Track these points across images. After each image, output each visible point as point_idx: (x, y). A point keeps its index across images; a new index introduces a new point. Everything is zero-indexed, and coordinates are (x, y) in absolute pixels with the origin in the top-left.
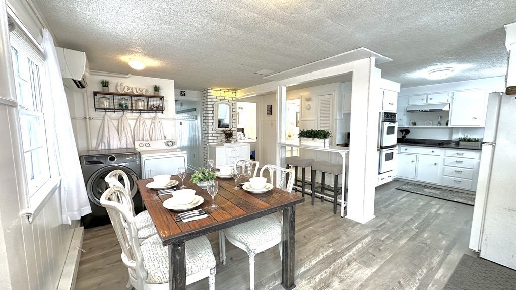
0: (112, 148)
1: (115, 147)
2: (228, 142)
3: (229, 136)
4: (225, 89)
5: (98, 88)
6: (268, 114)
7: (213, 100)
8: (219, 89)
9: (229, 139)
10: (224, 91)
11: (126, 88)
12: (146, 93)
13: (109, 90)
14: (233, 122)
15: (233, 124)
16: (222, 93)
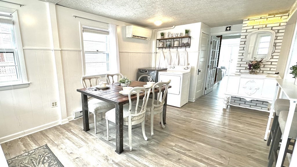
2: (253, 72)
3: (254, 67)
4: (265, 15)
7: (248, 31)
8: (259, 17)
9: (254, 70)
10: (267, 18)
11: (170, 35)
12: (180, 36)
13: (163, 37)
14: (274, 52)
15: (273, 55)
16: (263, 22)
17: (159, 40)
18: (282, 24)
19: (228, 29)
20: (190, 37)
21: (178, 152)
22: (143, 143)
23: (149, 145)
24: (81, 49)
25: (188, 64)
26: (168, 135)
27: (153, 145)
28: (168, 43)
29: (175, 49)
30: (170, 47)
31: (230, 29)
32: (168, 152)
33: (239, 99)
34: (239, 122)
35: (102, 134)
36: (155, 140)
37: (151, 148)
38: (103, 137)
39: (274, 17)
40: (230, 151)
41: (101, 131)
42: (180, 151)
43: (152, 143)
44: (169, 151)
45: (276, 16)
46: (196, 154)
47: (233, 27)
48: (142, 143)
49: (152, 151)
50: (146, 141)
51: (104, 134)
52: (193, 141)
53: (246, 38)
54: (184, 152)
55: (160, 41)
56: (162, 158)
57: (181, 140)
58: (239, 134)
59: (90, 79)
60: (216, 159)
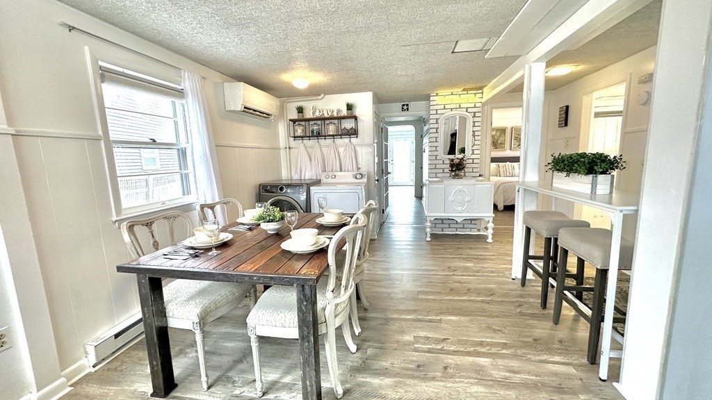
0: (303, 178)
1: (306, 178)
2: (456, 176)
3: (457, 168)
4: (458, 90)
5: (295, 116)
6: (560, 126)
7: (439, 112)
8: (449, 91)
9: (457, 172)
10: (460, 95)
11: (318, 111)
12: (337, 114)
13: (303, 116)
14: (474, 145)
15: (473, 148)
16: (455, 99)
17: (294, 121)
18: (478, 105)
19: (405, 107)
20: (356, 118)
21: (429, 351)
22: (352, 362)
23: (368, 361)
24: (100, 133)
25: (359, 169)
26: (387, 321)
27: (375, 357)
28: (315, 128)
29: (329, 141)
30: (318, 135)
31: (408, 109)
32: (415, 361)
33: (440, 222)
34: (464, 259)
35: (228, 382)
36: (371, 344)
37: (376, 367)
38: (237, 392)
39: (467, 93)
40: (494, 314)
41: (217, 374)
42: (433, 349)
43: (370, 351)
44: (415, 358)
45: (469, 92)
46: (460, 342)
47: (412, 105)
48: (351, 364)
49: (384, 373)
50: (355, 355)
51: (234, 382)
52: (434, 317)
53: (437, 123)
54: (439, 347)
55: (294, 123)
56: (416, 381)
57: (416, 324)
58: (478, 279)
59: (149, 224)
60: (491, 338)
